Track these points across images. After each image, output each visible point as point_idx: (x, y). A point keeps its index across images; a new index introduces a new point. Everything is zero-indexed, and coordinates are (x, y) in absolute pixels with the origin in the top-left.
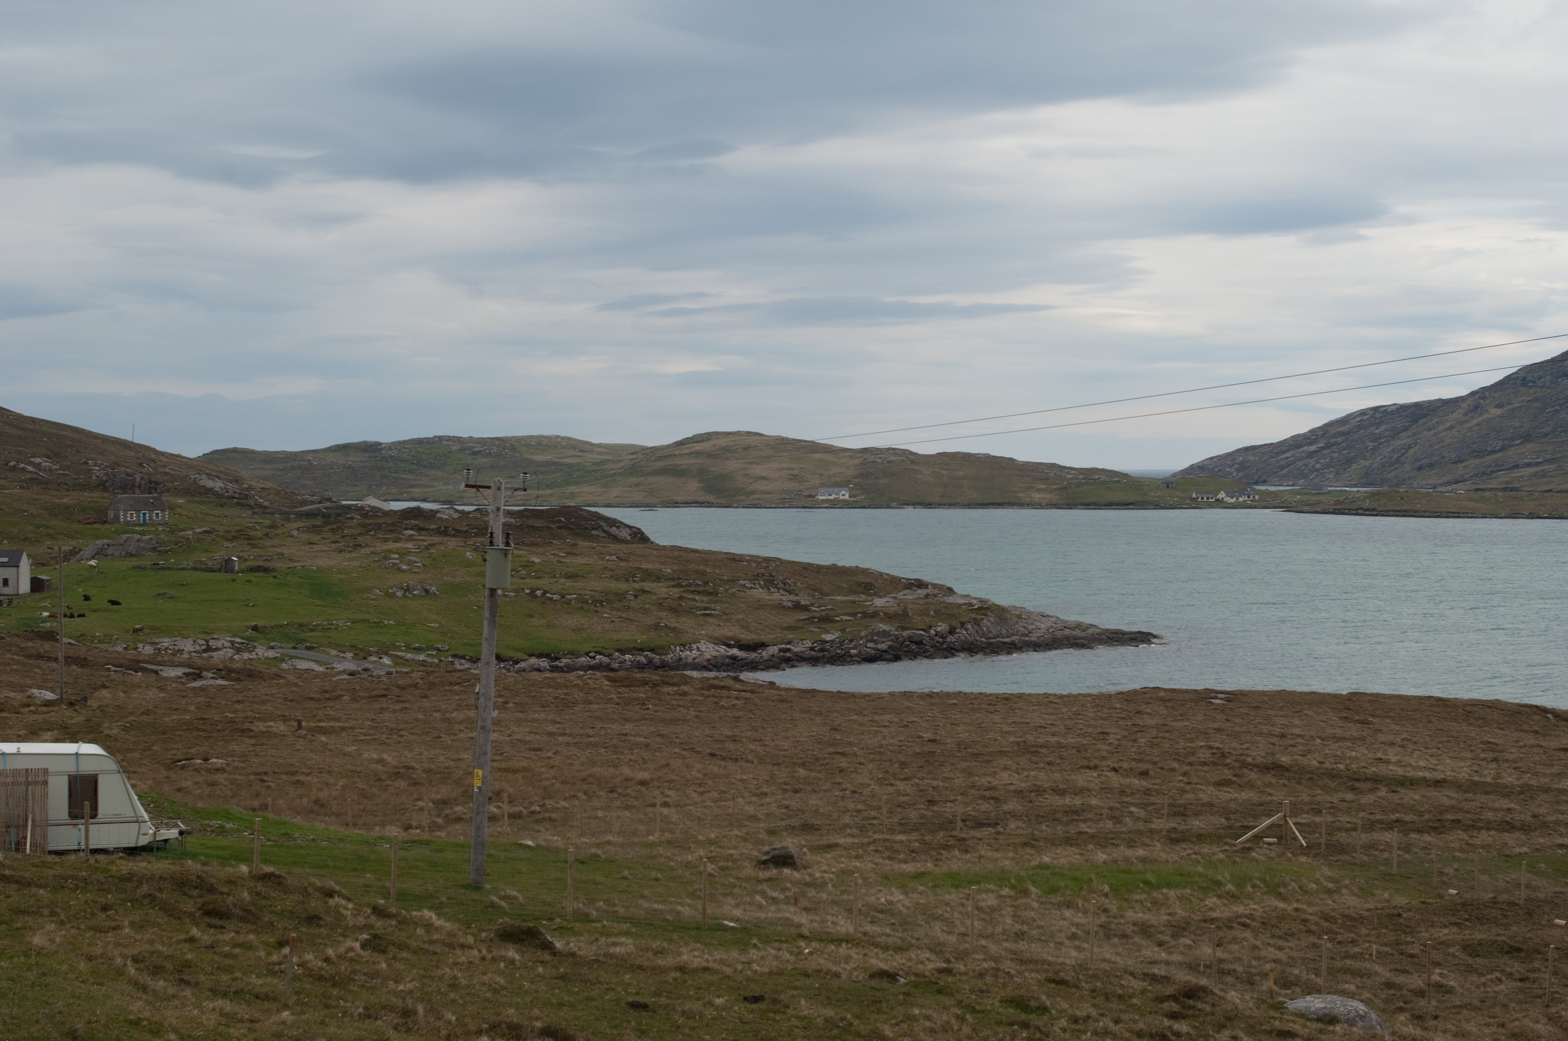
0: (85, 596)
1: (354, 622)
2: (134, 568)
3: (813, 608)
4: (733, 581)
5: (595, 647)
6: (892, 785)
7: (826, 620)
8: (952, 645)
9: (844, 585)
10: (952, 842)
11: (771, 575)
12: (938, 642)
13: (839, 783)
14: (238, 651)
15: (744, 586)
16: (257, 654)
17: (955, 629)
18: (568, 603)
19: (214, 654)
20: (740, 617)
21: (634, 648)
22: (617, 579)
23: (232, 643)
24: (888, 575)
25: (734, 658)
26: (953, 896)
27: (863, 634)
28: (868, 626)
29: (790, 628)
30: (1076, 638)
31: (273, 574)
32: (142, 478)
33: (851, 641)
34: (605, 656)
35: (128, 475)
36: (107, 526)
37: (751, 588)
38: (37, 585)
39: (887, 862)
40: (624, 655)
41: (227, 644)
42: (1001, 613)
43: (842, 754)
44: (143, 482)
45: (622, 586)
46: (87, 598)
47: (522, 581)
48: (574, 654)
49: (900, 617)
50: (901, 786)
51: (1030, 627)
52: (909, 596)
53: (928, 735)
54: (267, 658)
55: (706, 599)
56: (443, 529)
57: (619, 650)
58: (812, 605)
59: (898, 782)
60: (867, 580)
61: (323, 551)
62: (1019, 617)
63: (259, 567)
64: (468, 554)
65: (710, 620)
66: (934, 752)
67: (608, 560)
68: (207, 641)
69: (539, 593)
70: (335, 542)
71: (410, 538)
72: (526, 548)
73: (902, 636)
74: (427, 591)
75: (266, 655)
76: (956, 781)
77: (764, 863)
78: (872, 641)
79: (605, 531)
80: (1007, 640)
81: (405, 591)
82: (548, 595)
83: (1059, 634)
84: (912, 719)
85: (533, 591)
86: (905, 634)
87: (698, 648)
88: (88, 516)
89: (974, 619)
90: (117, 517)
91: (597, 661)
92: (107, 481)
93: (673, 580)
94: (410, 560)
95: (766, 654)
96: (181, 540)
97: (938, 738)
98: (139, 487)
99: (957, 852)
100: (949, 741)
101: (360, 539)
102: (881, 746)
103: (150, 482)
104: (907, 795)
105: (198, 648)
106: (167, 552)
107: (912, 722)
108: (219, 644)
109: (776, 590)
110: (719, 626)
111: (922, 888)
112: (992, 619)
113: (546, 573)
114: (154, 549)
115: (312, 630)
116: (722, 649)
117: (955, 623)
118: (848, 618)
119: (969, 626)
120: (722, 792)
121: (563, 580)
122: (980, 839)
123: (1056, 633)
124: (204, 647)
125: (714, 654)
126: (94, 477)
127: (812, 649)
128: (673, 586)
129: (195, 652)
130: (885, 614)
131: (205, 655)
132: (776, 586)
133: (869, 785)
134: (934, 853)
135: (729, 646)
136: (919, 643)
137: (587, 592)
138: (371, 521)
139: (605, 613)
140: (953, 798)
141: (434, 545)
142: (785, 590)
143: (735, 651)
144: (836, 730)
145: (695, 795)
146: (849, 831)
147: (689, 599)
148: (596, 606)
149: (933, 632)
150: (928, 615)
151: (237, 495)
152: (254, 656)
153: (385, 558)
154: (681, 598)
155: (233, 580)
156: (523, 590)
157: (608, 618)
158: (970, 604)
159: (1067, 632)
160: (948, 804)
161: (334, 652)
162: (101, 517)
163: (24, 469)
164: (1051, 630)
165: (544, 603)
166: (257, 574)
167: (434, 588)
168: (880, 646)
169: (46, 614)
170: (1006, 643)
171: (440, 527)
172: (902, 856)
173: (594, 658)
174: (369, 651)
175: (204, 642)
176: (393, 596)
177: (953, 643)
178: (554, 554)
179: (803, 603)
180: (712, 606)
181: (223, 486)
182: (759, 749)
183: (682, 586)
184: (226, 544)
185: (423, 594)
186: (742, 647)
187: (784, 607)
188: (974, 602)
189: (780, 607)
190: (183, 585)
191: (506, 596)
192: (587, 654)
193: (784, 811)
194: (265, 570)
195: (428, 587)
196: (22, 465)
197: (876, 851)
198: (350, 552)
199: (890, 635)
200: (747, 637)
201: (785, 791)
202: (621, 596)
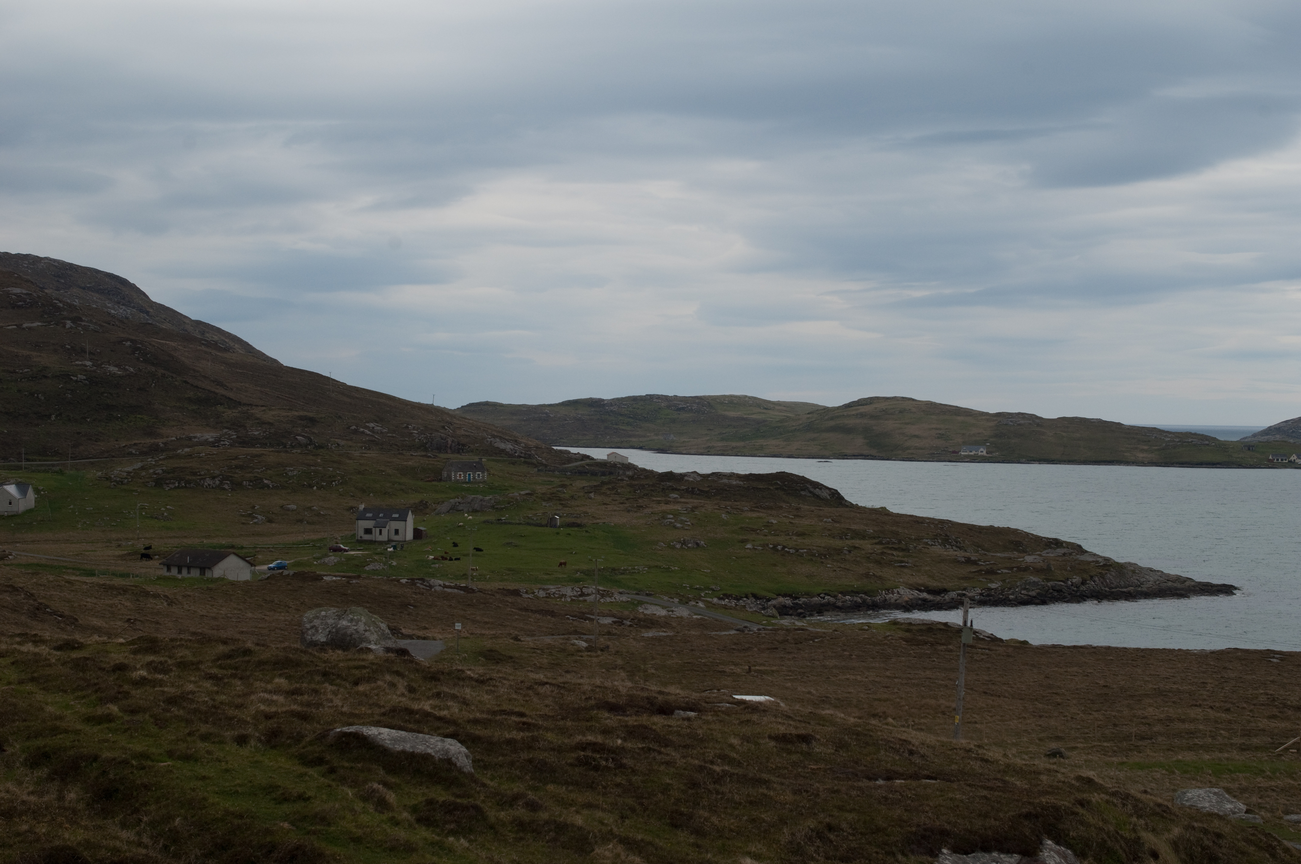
0: (454, 543)
1: (650, 567)
2: (485, 522)
3: (980, 563)
4: (918, 539)
5: (824, 590)
6: (1090, 714)
7: (991, 572)
8: (1084, 593)
9: (1000, 543)
10: (1132, 747)
11: (946, 535)
12: (1073, 590)
13: (1062, 712)
14: (603, 596)
15: (927, 543)
16: (615, 598)
17: (1086, 581)
18: (801, 555)
19: (587, 598)
20: (927, 568)
21: (852, 591)
22: (834, 537)
23: (598, 590)
24: (1032, 535)
25: (925, 600)
26: (1140, 773)
27: (1018, 584)
28: (1022, 578)
29: (965, 578)
30: (1176, 589)
31: (584, 529)
32: (453, 441)
33: (1010, 589)
34: (832, 597)
35: (442, 439)
36: (442, 483)
37: (932, 545)
38: (418, 534)
39: (1103, 756)
40: (845, 596)
41: (594, 591)
42: (1120, 568)
43: (1056, 693)
44: (453, 444)
45: (838, 543)
46: (455, 545)
47: (765, 538)
48: (809, 594)
49: (1045, 571)
50: (1096, 715)
51: (1142, 580)
52: (1051, 554)
53: (1102, 682)
54: (622, 601)
55: (901, 554)
56: (690, 489)
57: (841, 593)
58: (979, 560)
59: (1093, 713)
60: (1017, 539)
61: (615, 511)
62: (1134, 572)
63: (574, 523)
64: (723, 515)
65: (906, 570)
66: (1108, 694)
67: (826, 522)
68: (581, 589)
69: (779, 547)
70: (622, 503)
71: (676, 502)
72: (763, 511)
73: (1048, 586)
74: (697, 544)
75: (621, 599)
76: (1124, 712)
77: (1049, 755)
78: (1025, 589)
79: (811, 492)
80: (1125, 590)
81: (682, 544)
82: (786, 549)
83: (1164, 585)
84: (1089, 671)
85: (775, 547)
86: (1049, 584)
87: (898, 592)
88: (428, 475)
89: (1100, 573)
90: (449, 477)
91: (826, 600)
92: (426, 443)
93: (874, 538)
94: (682, 520)
95: (947, 597)
96: (512, 500)
97: (1108, 685)
98: (451, 448)
99: (1136, 753)
100: (1115, 686)
101: (640, 501)
102: (1077, 689)
103: (459, 444)
104: (1101, 720)
105: (575, 593)
106: (502, 509)
107: (1090, 673)
108: (589, 591)
109: (950, 547)
110: (912, 575)
111: (1126, 769)
112: (1113, 573)
113: (782, 531)
114: (493, 507)
115: (622, 574)
116: (916, 593)
117: (1086, 576)
118: (1007, 571)
119: (1096, 579)
120: (1002, 716)
121: (795, 538)
122: (1146, 746)
123: (1161, 585)
124: (579, 593)
125: (911, 597)
126: (417, 440)
127: (981, 594)
128: (876, 544)
129: (574, 596)
130: (1034, 568)
131: (581, 599)
132: (950, 544)
133: (1078, 714)
134: (1125, 753)
135: (920, 591)
136: (1059, 591)
137: (814, 548)
138: (636, 483)
139: (829, 564)
140: (1126, 723)
141: (696, 507)
142: (957, 547)
143: (925, 595)
144: (1048, 677)
145: (989, 718)
146: (1079, 740)
147: (889, 554)
148: (821, 558)
149: (1069, 583)
150: (1066, 570)
151: (523, 455)
152: (613, 600)
153: (663, 518)
154: (883, 553)
155: (558, 533)
156: (767, 545)
157: (831, 568)
158: (1097, 562)
159: (1170, 584)
160: (1124, 726)
161: (666, 598)
162: (437, 476)
163: (363, 433)
164: (1158, 582)
165: (783, 555)
166: (573, 529)
167: (702, 542)
168: (1030, 593)
169: (432, 557)
170: (1124, 592)
171: (689, 488)
172: (1110, 754)
173: (824, 598)
174: (688, 598)
175: (579, 590)
176: (673, 548)
177: (1084, 591)
178: (785, 517)
179: (973, 558)
180: (906, 559)
181: (512, 447)
182: (1009, 689)
183: (883, 544)
184: (544, 504)
185: (695, 546)
186: (930, 591)
187: (959, 561)
188: (1100, 560)
189: (956, 561)
190: (522, 536)
191: (756, 549)
192: (819, 595)
193: (1040, 728)
194: (579, 526)
195: (699, 542)
196: (362, 430)
197: (1097, 751)
198: (636, 512)
199: (1038, 585)
200: (934, 584)
201: (1035, 716)
202: (839, 551)
